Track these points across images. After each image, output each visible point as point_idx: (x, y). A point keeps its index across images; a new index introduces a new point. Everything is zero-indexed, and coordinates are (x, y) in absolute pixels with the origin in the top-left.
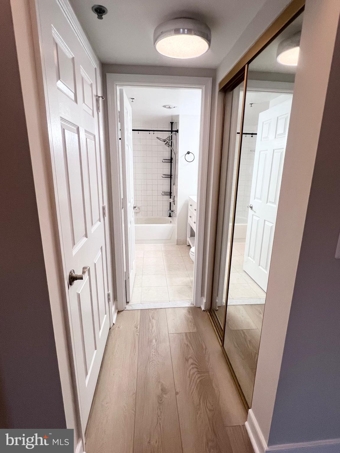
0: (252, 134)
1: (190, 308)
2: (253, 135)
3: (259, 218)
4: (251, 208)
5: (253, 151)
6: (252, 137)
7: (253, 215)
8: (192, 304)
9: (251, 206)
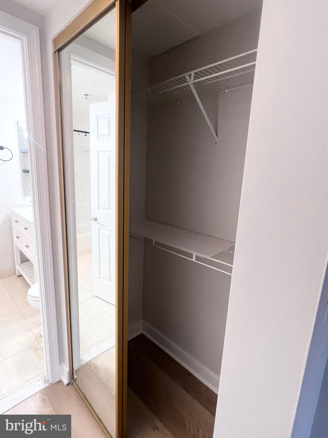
0: (86, 132)
1: (43, 391)
2: (87, 134)
3: (110, 232)
4: (96, 219)
5: (87, 151)
6: (86, 135)
7: (99, 228)
8: (46, 381)
9: (95, 217)
